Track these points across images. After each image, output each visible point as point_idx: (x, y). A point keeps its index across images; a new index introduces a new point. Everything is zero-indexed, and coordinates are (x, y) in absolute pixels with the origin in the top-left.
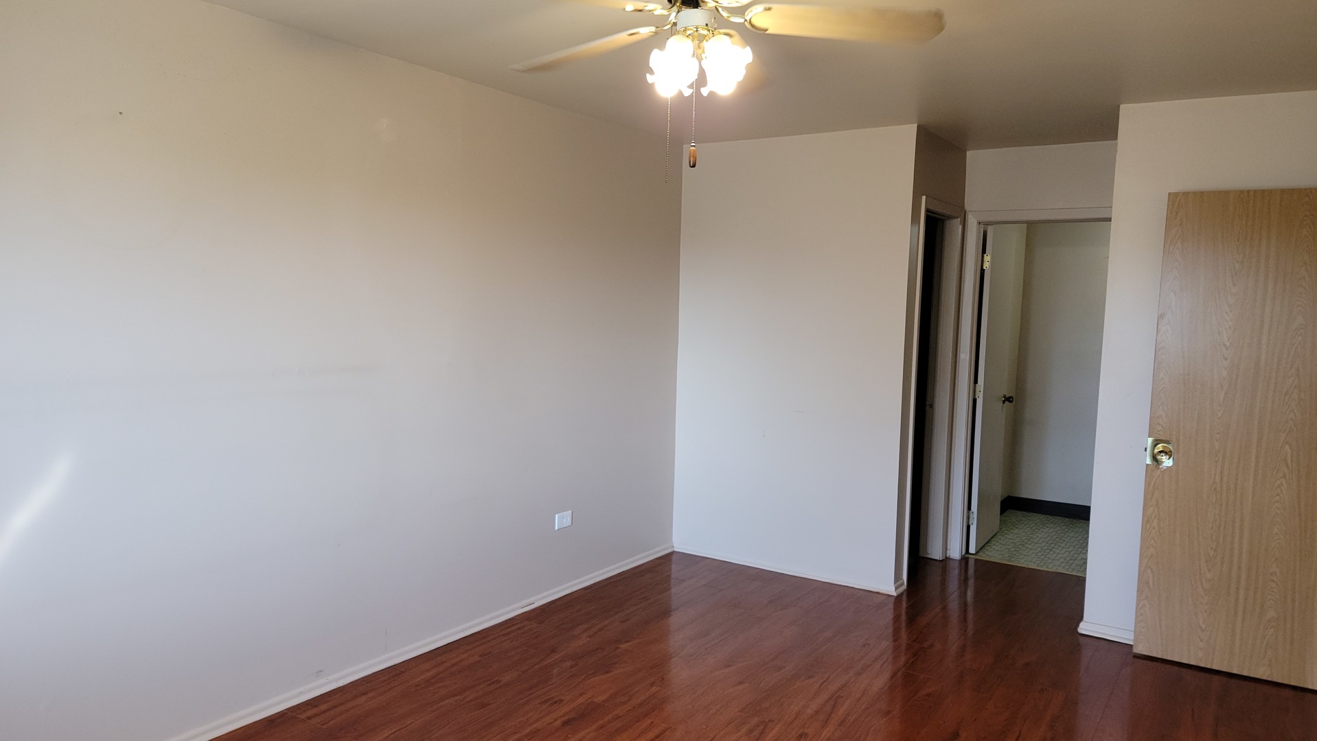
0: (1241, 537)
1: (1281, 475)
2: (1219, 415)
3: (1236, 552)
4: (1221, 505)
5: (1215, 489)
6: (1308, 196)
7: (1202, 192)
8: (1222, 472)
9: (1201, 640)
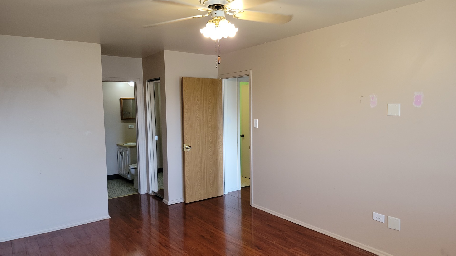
0: (205, 165)
1: (210, 147)
2: (198, 135)
3: (204, 169)
4: (200, 158)
5: (199, 154)
6: (209, 80)
7: (190, 78)
8: (200, 149)
9: (199, 194)
